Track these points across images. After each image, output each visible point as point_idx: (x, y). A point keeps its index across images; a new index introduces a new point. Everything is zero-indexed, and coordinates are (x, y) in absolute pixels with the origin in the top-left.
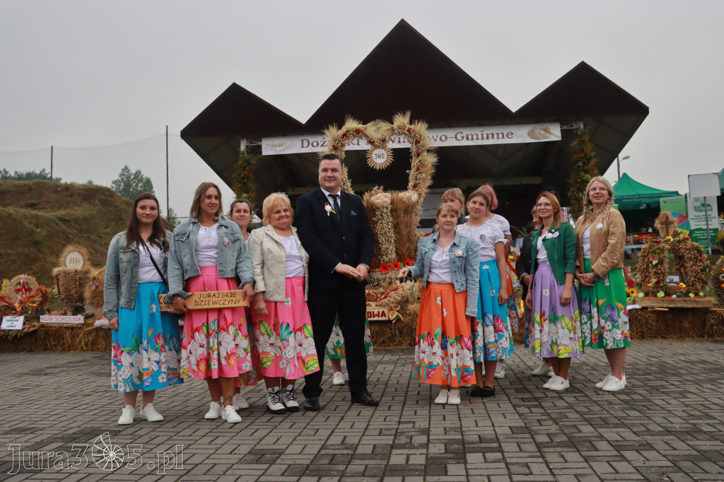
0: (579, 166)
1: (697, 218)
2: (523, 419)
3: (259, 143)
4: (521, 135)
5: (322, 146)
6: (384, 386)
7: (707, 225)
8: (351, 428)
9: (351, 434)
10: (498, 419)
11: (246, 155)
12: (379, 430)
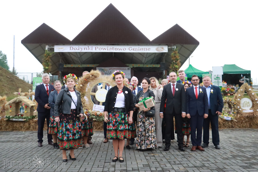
0: (174, 62)
1: (215, 82)
2: (147, 161)
3: (53, 47)
4: (153, 49)
5: (78, 50)
6: (99, 147)
7: (218, 85)
8: (88, 165)
9: (88, 167)
10: (139, 161)
11: (48, 52)
12: (98, 166)
